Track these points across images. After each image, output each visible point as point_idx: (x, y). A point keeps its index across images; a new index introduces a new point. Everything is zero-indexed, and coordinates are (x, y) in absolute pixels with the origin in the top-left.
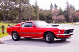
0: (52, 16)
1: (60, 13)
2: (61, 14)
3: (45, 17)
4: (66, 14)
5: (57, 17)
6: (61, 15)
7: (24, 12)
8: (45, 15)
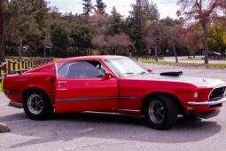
0: (90, 34)
1: (116, 27)
2: (119, 29)
3: (70, 39)
4: (133, 29)
5: (107, 41)
6: (118, 32)
7: (12, 19)
8: (68, 30)
